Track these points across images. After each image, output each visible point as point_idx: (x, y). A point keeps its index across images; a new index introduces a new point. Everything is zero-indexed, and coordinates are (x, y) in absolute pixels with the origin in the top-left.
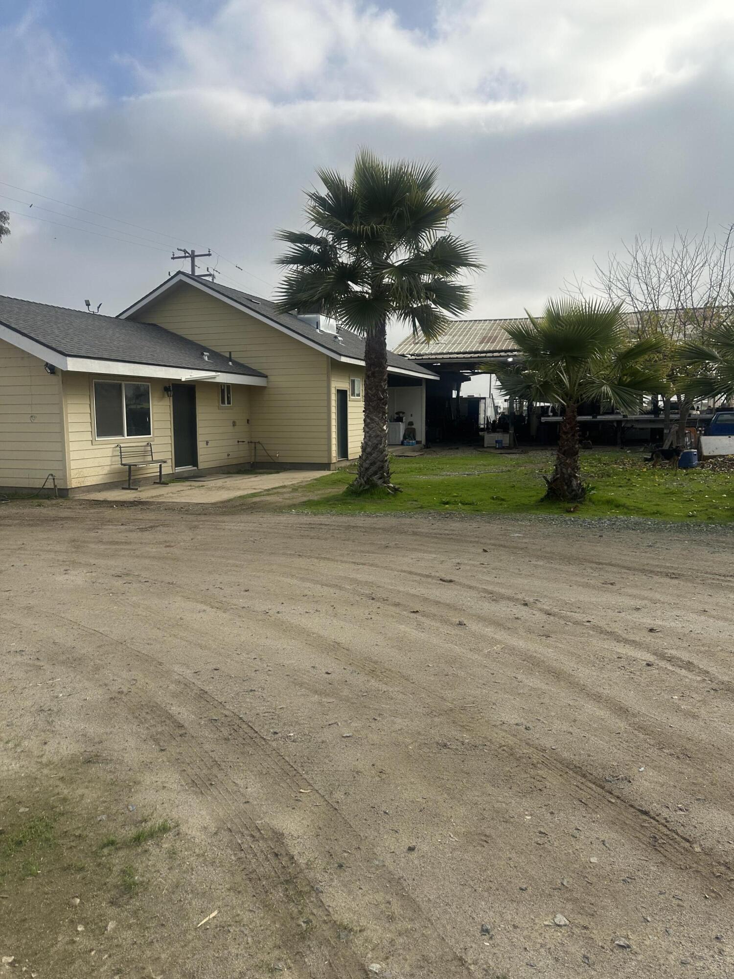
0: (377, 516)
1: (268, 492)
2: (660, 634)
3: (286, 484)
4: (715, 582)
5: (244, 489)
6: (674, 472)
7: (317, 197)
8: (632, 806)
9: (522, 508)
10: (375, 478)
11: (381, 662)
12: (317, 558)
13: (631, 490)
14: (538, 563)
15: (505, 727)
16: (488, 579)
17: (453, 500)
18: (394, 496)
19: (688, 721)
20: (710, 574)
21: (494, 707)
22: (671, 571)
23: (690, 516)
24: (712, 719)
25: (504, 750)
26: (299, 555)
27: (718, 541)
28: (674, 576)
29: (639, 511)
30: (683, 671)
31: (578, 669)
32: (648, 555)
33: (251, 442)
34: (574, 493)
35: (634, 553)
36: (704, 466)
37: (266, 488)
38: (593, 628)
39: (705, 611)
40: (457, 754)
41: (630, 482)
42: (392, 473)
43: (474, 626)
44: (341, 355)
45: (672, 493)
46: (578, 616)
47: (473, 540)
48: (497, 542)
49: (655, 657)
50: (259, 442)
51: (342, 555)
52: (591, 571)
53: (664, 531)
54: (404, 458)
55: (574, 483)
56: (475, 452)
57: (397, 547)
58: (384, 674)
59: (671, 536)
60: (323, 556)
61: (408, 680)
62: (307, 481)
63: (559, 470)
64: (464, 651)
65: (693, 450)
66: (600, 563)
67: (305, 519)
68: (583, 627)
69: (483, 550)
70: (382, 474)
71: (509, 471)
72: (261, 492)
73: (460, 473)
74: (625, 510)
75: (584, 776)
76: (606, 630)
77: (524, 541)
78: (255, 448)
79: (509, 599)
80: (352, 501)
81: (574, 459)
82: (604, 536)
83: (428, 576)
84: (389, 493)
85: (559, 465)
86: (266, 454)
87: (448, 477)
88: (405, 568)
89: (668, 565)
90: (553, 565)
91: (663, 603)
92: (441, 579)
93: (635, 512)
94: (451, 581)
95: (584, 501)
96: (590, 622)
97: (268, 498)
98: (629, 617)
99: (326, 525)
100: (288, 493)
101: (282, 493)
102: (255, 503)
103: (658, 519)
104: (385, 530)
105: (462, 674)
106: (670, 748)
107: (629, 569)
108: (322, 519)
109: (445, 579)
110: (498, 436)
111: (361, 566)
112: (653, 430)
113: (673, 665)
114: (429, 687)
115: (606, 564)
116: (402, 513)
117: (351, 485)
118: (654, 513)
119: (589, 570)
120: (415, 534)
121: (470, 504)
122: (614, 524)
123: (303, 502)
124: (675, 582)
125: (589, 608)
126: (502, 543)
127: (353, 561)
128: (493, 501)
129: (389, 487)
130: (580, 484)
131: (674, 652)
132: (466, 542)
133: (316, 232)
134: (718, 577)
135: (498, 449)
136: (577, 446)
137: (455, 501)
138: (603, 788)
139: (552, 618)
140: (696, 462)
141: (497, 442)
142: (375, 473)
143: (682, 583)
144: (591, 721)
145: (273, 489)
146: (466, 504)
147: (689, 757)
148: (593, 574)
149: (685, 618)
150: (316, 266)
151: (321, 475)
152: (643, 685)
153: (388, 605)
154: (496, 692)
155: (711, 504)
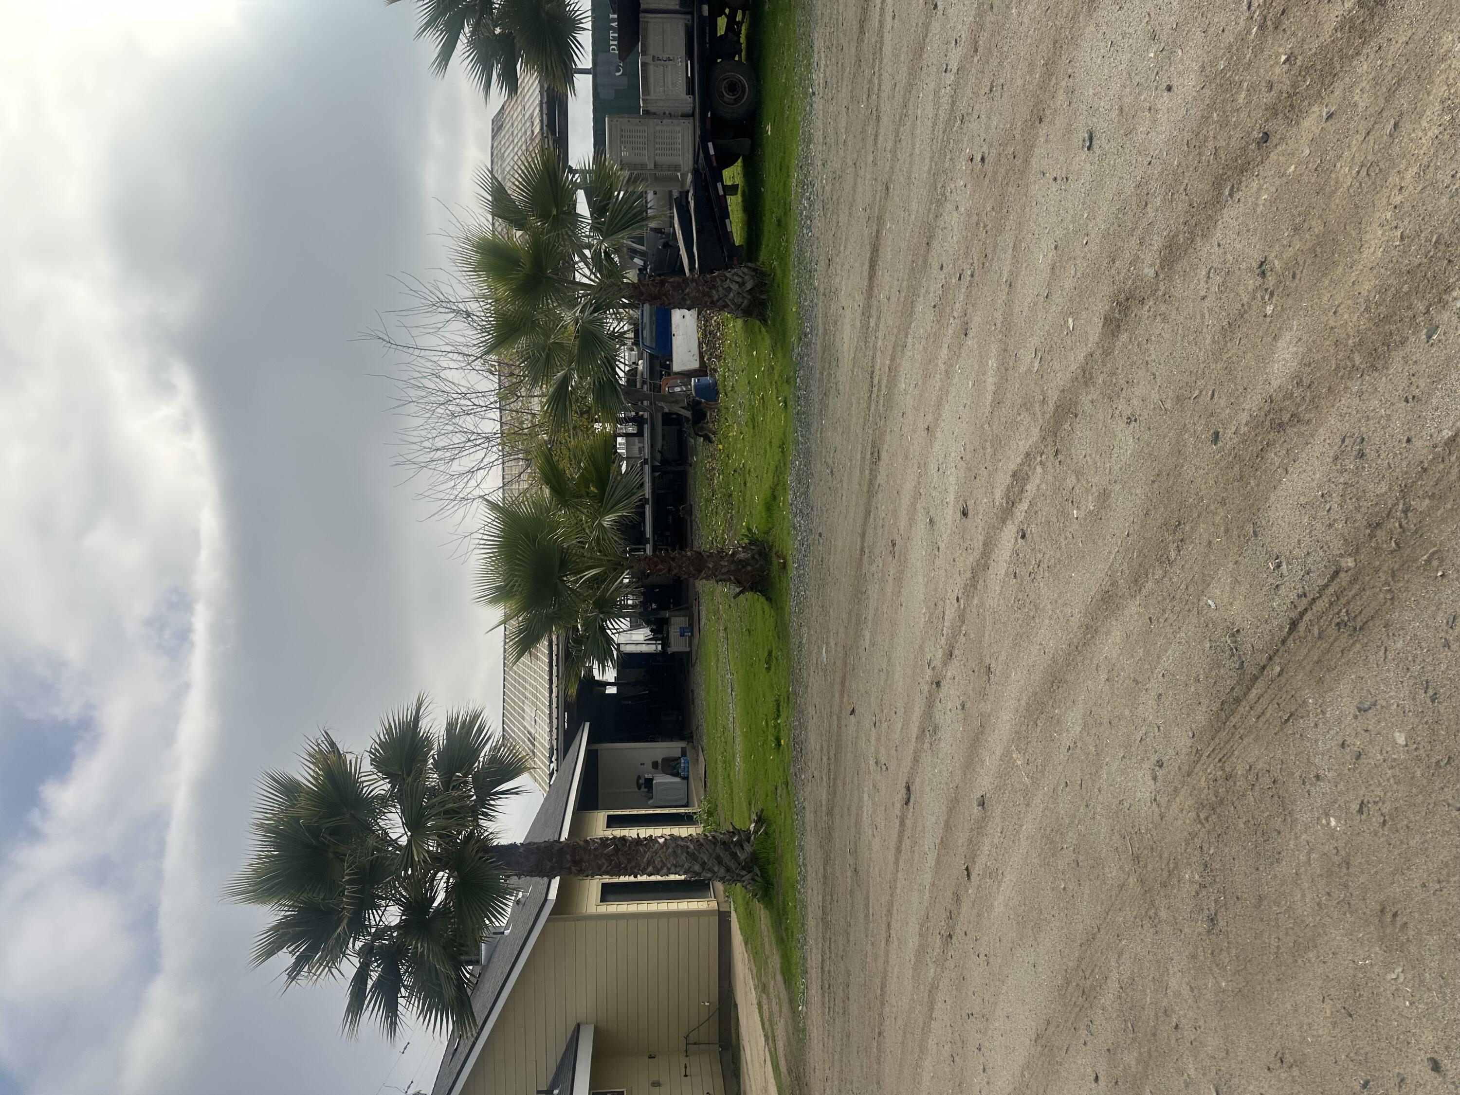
0: (805, 865)
1: (770, 1038)
2: (970, 503)
3: (755, 1001)
4: (882, 401)
5: (766, 1081)
6: (723, 411)
7: (294, 970)
8: (1283, 642)
9: (782, 631)
10: (742, 856)
11: (1066, 971)
12: (883, 1004)
13: (749, 471)
14: (867, 637)
15: (1163, 800)
16: (900, 726)
17: (771, 730)
18: (769, 825)
19: (1114, 505)
20: (869, 404)
21: (1127, 805)
22: (868, 456)
23: (786, 406)
24: (1107, 471)
25: (1207, 819)
26: (880, 1034)
27: (821, 380)
28: (876, 454)
29: (779, 471)
30: (1028, 487)
31: (1041, 644)
32: (845, 479)
33: (686, 1051)
34: (757, 557)
35: (844, 498)
36: (713, 369)
37: (763, 1039)
38: (968, 596)
39: (928, 429)
40: (1225, 905)
41: (738, 470)
42: (734, 827)
43: (985, 782)
44: (546, 900)
45: (753, 419)
46: (951, 612)
47: (835, 723)
48: (837, 687)
49: (1009, 522)
50: (686, 1038)
51: (876, 957)
52: (875, 566)
53: (809, 447)
54: (708, 780)
55: (742, 556)
56: (698, 668)
57: (854, 852)
58: (1087, 974)
59: (816, 441)
60: (879, 992)
61: (1095, 934)
62: (749, 961)
63: (723, 577)
64: (1030, 817)
65: (692, 383)
66: (862, 549)
67: (814, 991)
68: (968, 611)
69: (851, 714)
70: (736, 844)
71: (725, 629)
72: (770, 1051)
73: (730, 700)
74: (779, 488)
75: (1238, 701)
76: (970, 579)
77: (832, 644)
78: (695, 1044)
79: (930, 705)
80: (781, 898)
81: (708, 557)
82: (820, 530)
83: (902, 824)
84: (766, 833)
85: (716, 576)
86: (706, 1024)
87: (736, 720)
88: (891, 857)
89: (859, 457)
90: (870, 618)
91: (919, 483)
92: (907, 804)
93: (781, 477)
94: (908, 789)
95: (768, 543)
96: (958, 598)
97: (780, 1044)
98: (945, 537)
99: (823, 960)
100: (770, 1003)
101: (771, 1014)
102: (790, 1071)
103: (791, 448)
104: (827, 861)
105: (1071, 836)
106: (1166, 547)
107: (868, 513)
108: (813, 961)
109: (905, 796)
110: (674, 632)
111: (893, 932)
112: (664, 423)
113: (1021, 500)
114: (1102, 903)
115: (863, 542)
116: (797, 819)
117: (755, 895)
118: (783, 452)
119: (873, 568)
120: (830, 813)
121: (778, 705)
122: (800, 510)
123: (785, 983)
124: (884, 455)
125: (936, 590)
126: (838, 680)
127: (884, 941)
128: (773, 669)
129: (756, 832)
130: (743, 548)
131: (999, 493)
132: (839, 735)
133: (349, 966)
134: (874, 396)
135: (692, 632)
136: (689, 554)
137: (775, 727)
138: (1255, 678)
139: (956, 652)
140: (709, 379)
141: (682, 635)
142: (734, 855)
143: (886, 447)
144: (1132, 656)
145: (764, 1028)
146: (779, 711)
147: (1180, 524)
148: (881, 565)
149: (941, 460)
150: (403, 964)
151: (739, 932)
152: (1059, 555)
153: (959, 914)
154: (1100, 791)
155: (766, 373)
